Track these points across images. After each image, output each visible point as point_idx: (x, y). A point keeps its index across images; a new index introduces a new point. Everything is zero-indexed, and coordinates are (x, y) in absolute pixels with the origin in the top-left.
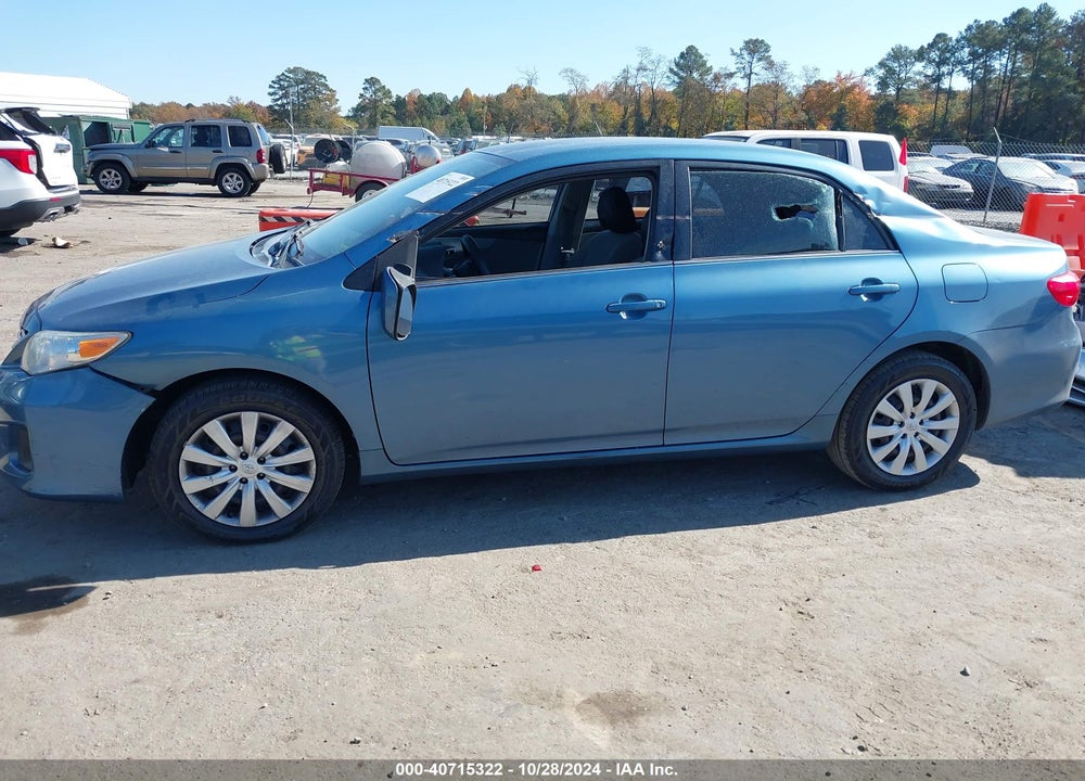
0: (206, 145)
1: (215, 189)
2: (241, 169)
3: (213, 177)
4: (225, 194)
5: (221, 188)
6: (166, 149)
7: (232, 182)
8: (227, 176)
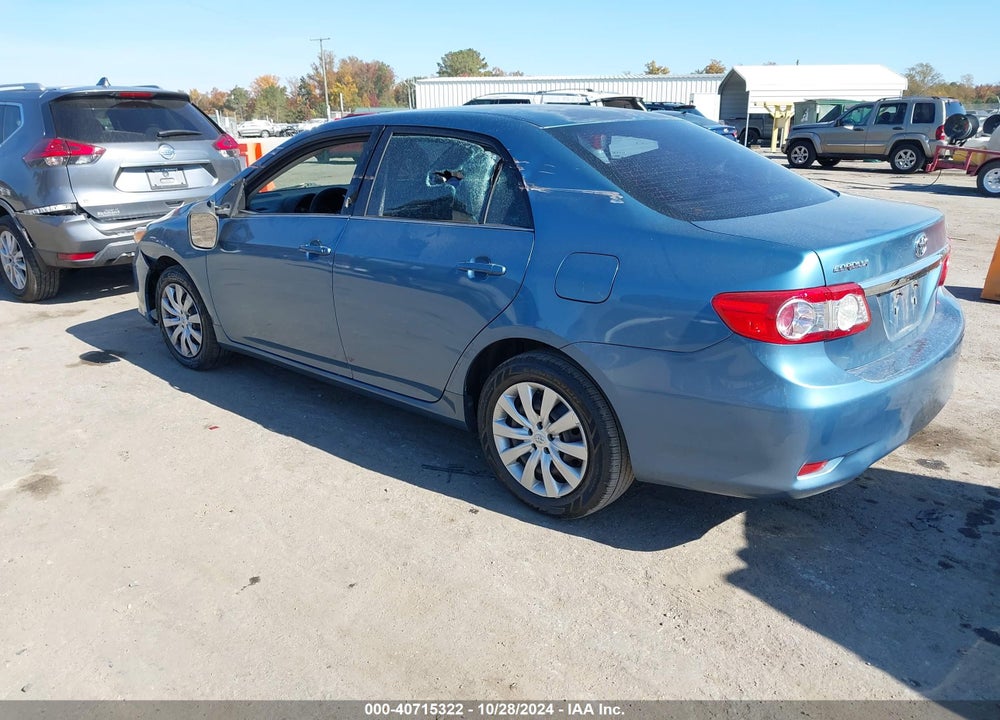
0: (889, 123)
1: (886, 165)
2: (916, 146)
3: (887, 153)
4: (895, 171)
5: (893, 165)
6: (851, 128)
7: (905, 159)
8: (901, 153)
